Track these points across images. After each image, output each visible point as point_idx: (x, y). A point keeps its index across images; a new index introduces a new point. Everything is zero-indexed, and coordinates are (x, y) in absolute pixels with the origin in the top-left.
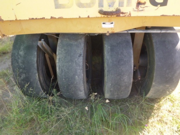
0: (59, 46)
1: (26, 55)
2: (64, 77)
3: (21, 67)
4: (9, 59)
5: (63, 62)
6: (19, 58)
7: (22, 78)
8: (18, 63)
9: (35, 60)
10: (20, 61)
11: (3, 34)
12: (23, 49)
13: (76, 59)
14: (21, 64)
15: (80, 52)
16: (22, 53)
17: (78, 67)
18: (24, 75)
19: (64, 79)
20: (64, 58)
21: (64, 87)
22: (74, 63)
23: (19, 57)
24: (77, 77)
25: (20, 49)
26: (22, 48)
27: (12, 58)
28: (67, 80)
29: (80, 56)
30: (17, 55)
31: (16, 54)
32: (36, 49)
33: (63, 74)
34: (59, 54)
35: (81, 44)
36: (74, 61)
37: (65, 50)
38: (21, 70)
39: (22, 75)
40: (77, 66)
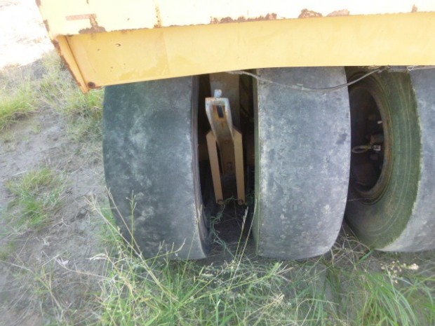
0: (264, 109)
1: (157, 146)
2: (284, 210)
3: (141, 184)
4: (37, 134)
5: (284, 163)
6: (130, 157)
7: (142, 219)
8: (128, 173)
9: (187, 159)
10: (135, 165)
11: (89, 80)
12: (143, 125)
13: (331, 153)
14: (139, 177)
15: (342, 129)
16: (139, 139)
17: (337, 178)
18: (151, 209)
19: (282, 217)
20: (287, 149)
21: (278, 238)
22: (324, 167)
23: (132, 152)
24: (327, 207)
25: (130, 126)
26: (138, 121)
27: (108, 156)
28: (295, 218)
29: (340, 142)
30: (124, 148)
31: (121, 143)
32: (188, 123)
33: (283, 202)
34: (269, 137)
35: (340, 99)
36: (325, 158)
37: (290, 122)
38: (141, 194)
39: (141, 210)
40: (332, 176)
